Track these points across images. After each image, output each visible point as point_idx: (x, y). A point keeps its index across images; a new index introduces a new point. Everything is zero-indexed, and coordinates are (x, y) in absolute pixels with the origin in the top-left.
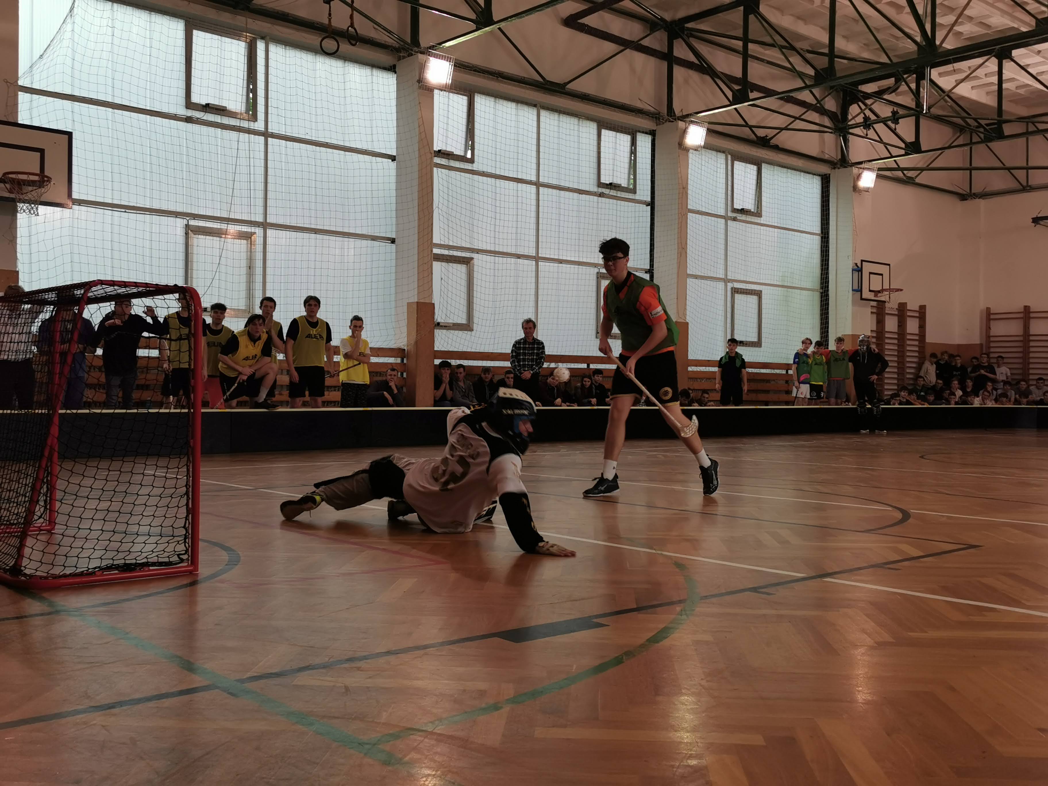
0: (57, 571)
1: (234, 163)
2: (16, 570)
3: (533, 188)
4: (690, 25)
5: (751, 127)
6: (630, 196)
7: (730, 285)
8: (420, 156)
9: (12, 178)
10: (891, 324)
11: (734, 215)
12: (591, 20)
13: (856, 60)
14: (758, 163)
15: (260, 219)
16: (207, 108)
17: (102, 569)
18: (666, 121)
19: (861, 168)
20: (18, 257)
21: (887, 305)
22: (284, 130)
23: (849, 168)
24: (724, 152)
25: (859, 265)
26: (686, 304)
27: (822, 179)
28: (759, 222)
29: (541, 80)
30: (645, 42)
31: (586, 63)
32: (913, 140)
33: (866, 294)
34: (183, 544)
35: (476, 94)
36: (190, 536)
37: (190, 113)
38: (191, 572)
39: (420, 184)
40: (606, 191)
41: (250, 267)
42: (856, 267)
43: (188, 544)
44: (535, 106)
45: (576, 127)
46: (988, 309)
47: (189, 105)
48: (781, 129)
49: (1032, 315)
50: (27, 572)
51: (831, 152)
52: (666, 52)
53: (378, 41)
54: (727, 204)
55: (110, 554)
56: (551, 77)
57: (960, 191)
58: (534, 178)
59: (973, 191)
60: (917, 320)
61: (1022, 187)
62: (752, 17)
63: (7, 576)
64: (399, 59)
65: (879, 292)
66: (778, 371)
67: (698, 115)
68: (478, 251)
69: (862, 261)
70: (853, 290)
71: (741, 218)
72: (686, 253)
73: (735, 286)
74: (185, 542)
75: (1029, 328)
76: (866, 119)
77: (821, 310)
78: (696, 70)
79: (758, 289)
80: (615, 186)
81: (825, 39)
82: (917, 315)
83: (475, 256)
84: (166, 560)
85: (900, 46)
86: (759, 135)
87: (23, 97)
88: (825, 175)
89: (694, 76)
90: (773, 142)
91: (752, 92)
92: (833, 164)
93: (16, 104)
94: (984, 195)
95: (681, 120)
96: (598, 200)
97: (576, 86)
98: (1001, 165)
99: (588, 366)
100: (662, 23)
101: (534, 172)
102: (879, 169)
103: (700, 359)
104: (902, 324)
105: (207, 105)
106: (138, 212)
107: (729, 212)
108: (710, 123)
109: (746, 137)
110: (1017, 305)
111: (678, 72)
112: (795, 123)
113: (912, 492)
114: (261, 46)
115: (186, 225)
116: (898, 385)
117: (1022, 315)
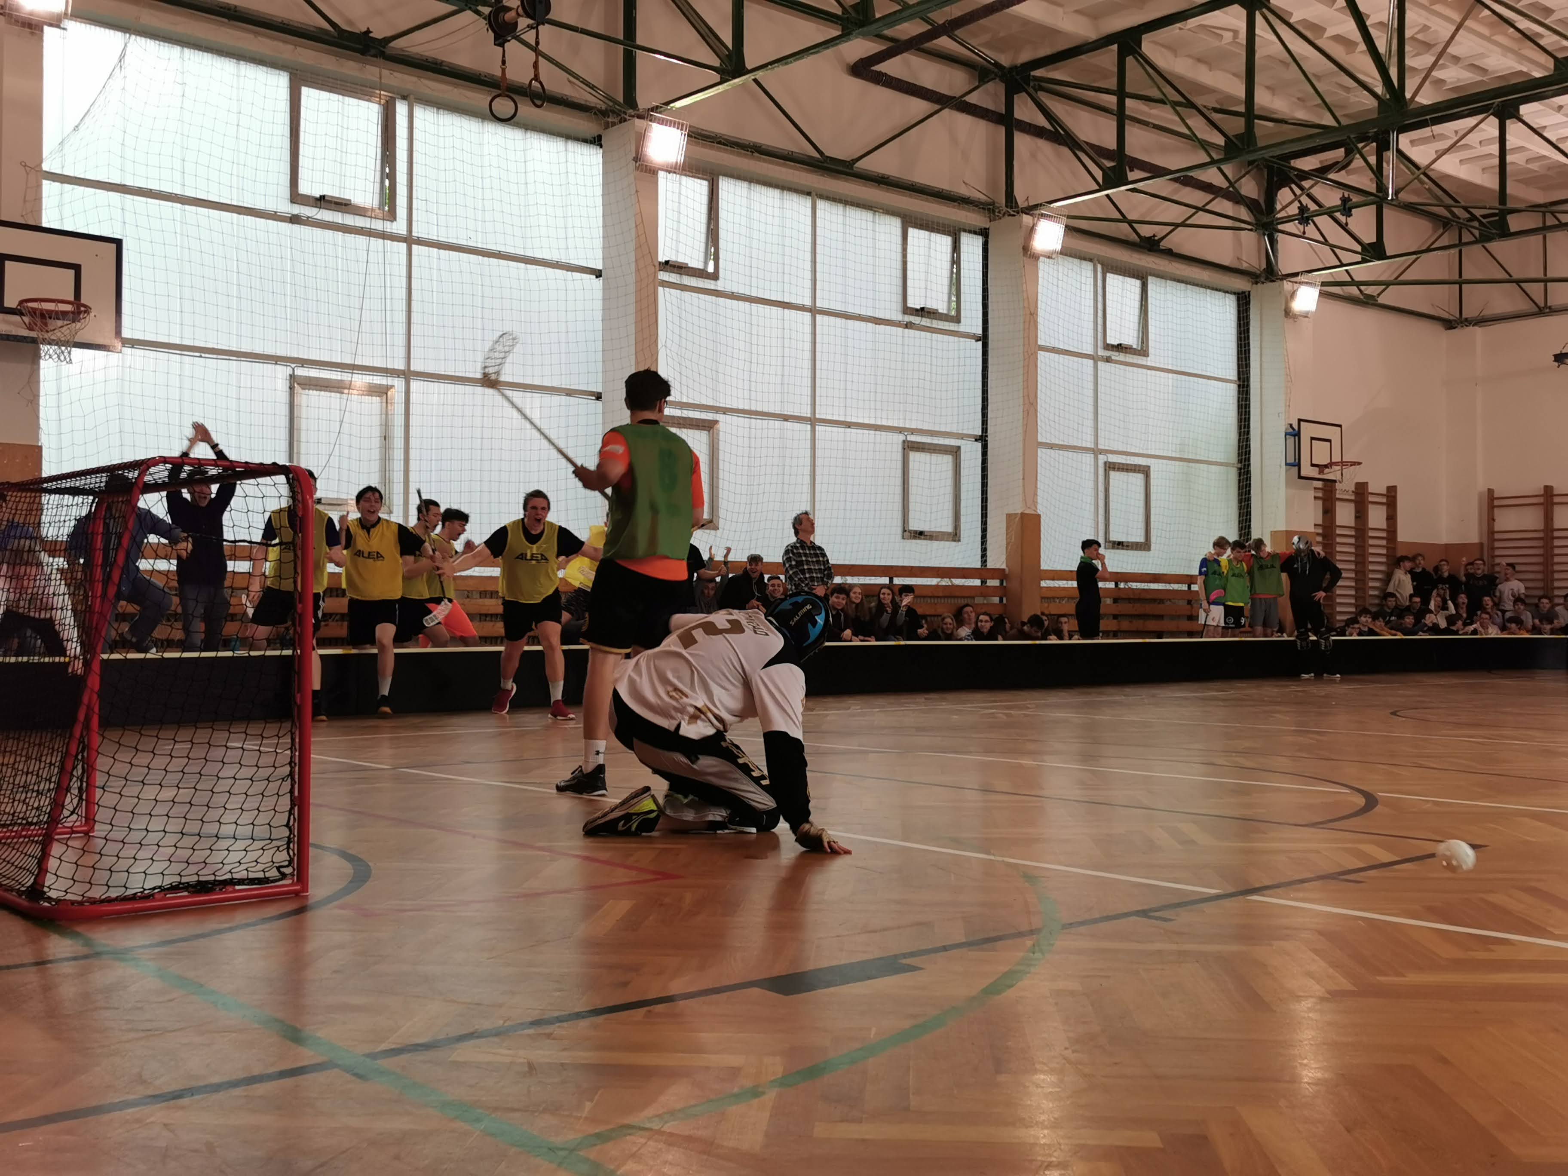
0: (97, 893)
1: (362, 283)
2: (36, 892)
3: (808, 315)
4: (1038, 73)
5: (1130, 223)
6: (952, 326)
7: (1102, 458)
8: (638, 270)
9: (32, 308)
10: (1345, 515)
11: (1108, 353)
12: (891, 67)
13: (1286, 123)
14: (1142, 276)
15: (400, 365)
16: (322, 201)
17: (165, 890)
18: (1004, 215)
19: (1296, 282)
20: (41, 425)
21: (1338, 486)
22: (436, 234)
23: (1279, 283)
24: (1091, 260)
25: (1295, 426)
26: (1036, 487)
27: (1238, 300)
28: (1144, 363)
29: (817, 155)
30: (972, 99)
31: (884, 130)
32: (1374, 240)
33: (1307, 470)
34: (285, 851)
35: (721, 177)
36: (296, 839)
37: (297, 209)
38: (297, 894)
39: (639, 311)
40: (916, 320)
41: (386, 438)
42: (1291, 430)
43: (293, 850)
44: (809, 194)
45: (870, 224)
46: (1490, 491)
47: (296, 197)
48: (1176, 226)
49: (1556, 500)
50: (53, 894)
51: (1252, 260)
52: (1004, 112)
53: (576, 101)
54: (1096, 338)
55: (176, 868)
56: (831, 151)
57: (1445, 315)
58: (808, 302)
59: (1464, 316)
60: (1384, 508)
61: (1537, 309)
62: (1130, 60)
63: (23, 902)
64: (607, 126)
65: (1326, 466)
66: (1176, 587)
67: (1052, 206)
68: (725, 411)
69: (1300, 420)
70: (1287, 464)
71: (1117, 358)
72: (1036, 411)
73: (1110, 460)
74: (288, 848)
75: (1552, 519)
76: (1303, 209)
77: (1240, 494)
78: (1047, 139)
79: (1144, 464)
80: (929, 312)
81: (1239, 90)
82: (1384, 500)
83: (720, 417)
84: (261, 875)
85: (1351, 101)
86: (1142, 234)
87: (48, 187)
88: (1244, 292)
89: (1045, 147)
90: (1164, 244)
91: (1131, 170)
92: (1254, 277)
93: (38, 199)
94: (1481, 321)
95: (1027, 214)
96: (903, 333)
97: (870, 164)
98: (1507, 277)
99: (891, 580)
100: (996, 70)
101: (808, 293)
102: (1324, 284)
103: (1058, 568)
104: (1361, 515)
105: (323, 198)
106: (219, 357)
107: (1099, 349)
108: (1069, 217)
109: (1123, 238)
110: (1534, 486)
111: (1022, 141)
112: (1196, 215)
113: (1380, 766)
114: (401, 109)
115: (291, 376)
116: (1356, 606)
117: (1541, 500)
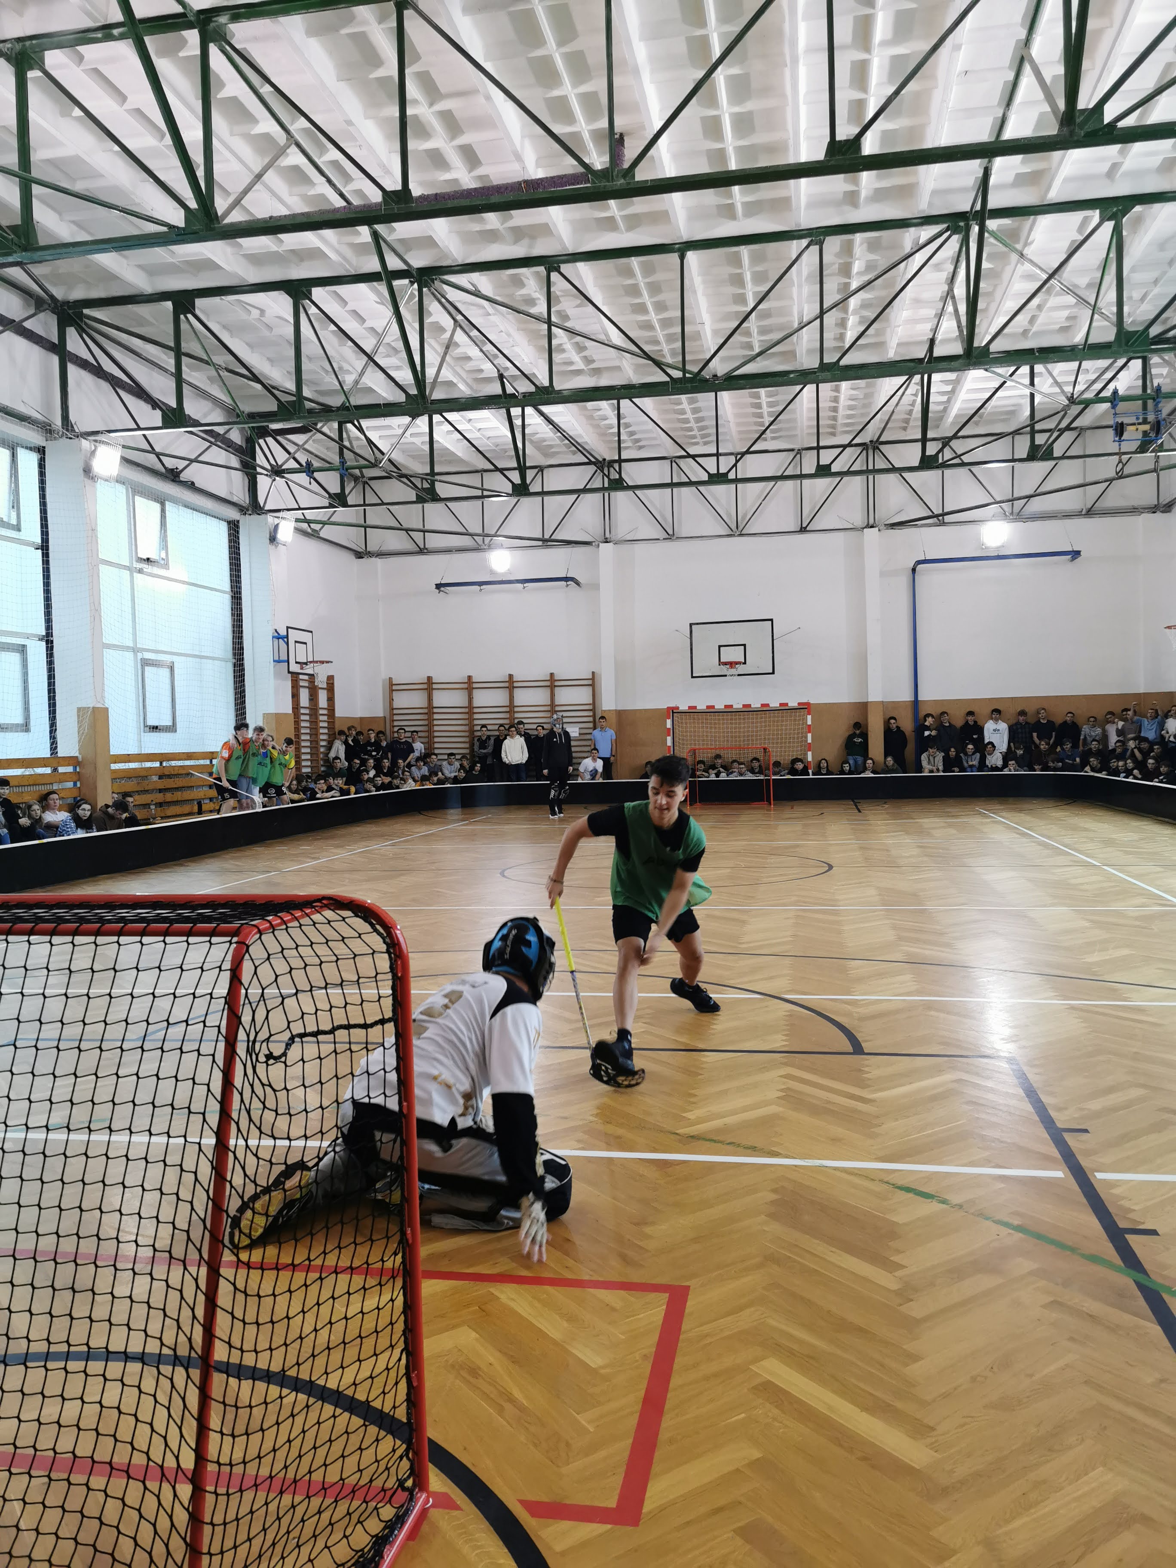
5: (158, 455)
6: (14, 534)
10: (305, 698)
11: (140, 565)
14: (162, 501)
18: (62, 436)
19: (278, 517)
23: (263, 516)
24: (124, 483)
25: (284, 632)
26: (103, 684)
27: (229, 526)
28: (168, 575)
30: (29, 325)
32: (338, 492)
33: (292, 667)
42: (277, 635)
46: (390, 679)
48: (191, 461)
49: (435, 686)
51: (238, 493)
52: (58, 343)
54: (130, 552)
57: (356, 548)
59: (368, 549)
60: (325, 692)
61: (419, 550)
62: (185, 319)
65: (306, 664)
66: (202, 762)
67: (111, 434)
69: (288, 628)
70: (274, 661)
71: (148, 570)
72: (100, 616)
73: (145, 657)
75: (432, 700)
77: (235, 683)
78: (88, 370)
79: (169, 660)
82: (327, 686)
86: (167, 466)
88: (233, 520)
89: (87, 378)
90: (184, 476)
92: (242, 509)
94: (380, 554)
95: (85, 439)
98: (398, 525)
100: (52, 302)
102: (297, 520)
104: (313, 698)
107: (134, 562)
108: (124, 447)
109: (152, 467)
110: (419, 676)
117: (425, 686)
